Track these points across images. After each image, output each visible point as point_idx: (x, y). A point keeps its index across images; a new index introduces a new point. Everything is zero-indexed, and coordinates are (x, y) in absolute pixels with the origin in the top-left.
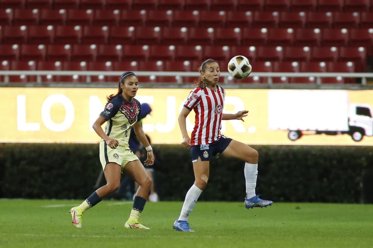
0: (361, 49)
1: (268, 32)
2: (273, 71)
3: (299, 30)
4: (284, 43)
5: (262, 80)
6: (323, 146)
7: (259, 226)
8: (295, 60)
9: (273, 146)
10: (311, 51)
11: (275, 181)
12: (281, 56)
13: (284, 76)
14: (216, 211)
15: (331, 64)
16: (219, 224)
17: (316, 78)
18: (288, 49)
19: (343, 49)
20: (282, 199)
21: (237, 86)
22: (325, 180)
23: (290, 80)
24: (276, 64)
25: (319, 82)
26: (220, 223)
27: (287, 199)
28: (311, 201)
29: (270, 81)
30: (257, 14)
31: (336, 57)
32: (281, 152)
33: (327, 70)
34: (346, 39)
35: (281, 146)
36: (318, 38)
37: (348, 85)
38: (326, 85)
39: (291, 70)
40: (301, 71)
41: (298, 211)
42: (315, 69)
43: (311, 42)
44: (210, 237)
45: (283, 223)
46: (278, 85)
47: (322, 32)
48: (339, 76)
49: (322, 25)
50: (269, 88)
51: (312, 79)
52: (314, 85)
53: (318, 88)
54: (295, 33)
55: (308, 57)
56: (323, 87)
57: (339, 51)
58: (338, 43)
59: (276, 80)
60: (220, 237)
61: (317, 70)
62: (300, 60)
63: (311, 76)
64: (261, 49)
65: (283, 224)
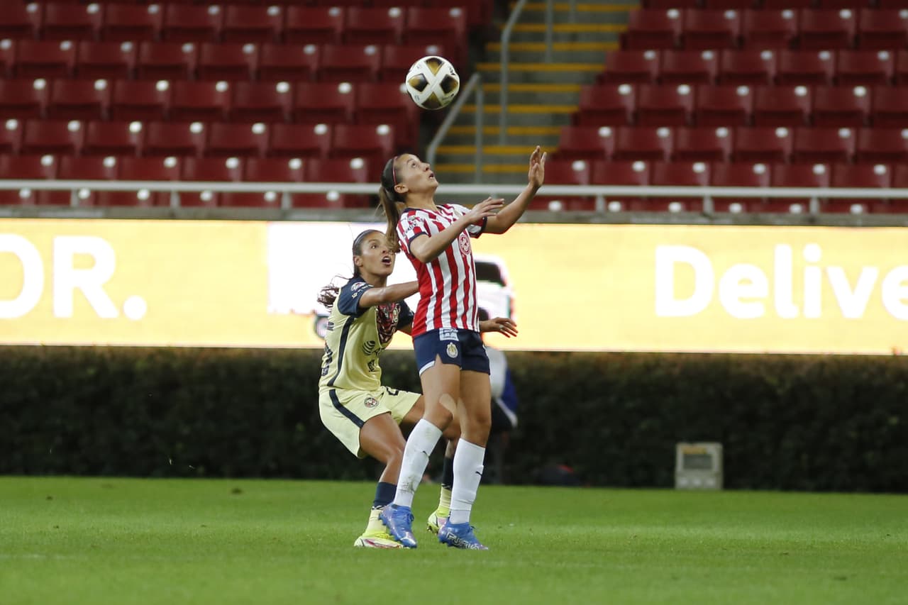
0: (383, 130)
1: (172, 91)
2: (183, 178)
3: (243, 86)
4: (207, 114)
5: (157, 199)
6: (295, 350)
7: (148, 531)
8: (232, 154)
9: (181, 349)
10: (270, 132)
11: (186, 430)
12: (200, 144)
13: (207, 190)
14: (50, 498)
15: (314, 164)
16: (57, 527)
17: (280, 195)
18: (217, 127)
19: (341, 129)
20: (201, 469)
21: (99, 213)
22: (300, 427)
23: (220, 198)
24: (190, 163)
25: (286, 203)
26: (60, 526)
27: (213, 471)
28: (267, 474)
29: (175, 201)
30: (146, 47)
31: (325, 146)
32: (199, 364)
33: (306, 177)
34: (350, 106)
35: (202, 349)
36: (286, 103)
37: (353, 212)
38: (302, 212)
39: (223, 176)
40: (245, 178)
41: (238, 497)
42: (278, 174)
43: (269, 113)
44: (36, 556)
45: (203, 526)
46: (193, 210)
47: (294, 91)
48: (334, 192)
49: (294, 73)
50: (173, 216)
51: (270, 196)
52: (276, 212)
53: (283, 217)
54: (231, 92)
55: (263, 146)
56: (295, 216)
57: (332, 133)
58: (331, 114)
59: (190, 200)
60: (58, 557)
61: (283, 175)
62: (244, 153)
63: (270, 190)
64: (155, 127)
65: (204, 528)
